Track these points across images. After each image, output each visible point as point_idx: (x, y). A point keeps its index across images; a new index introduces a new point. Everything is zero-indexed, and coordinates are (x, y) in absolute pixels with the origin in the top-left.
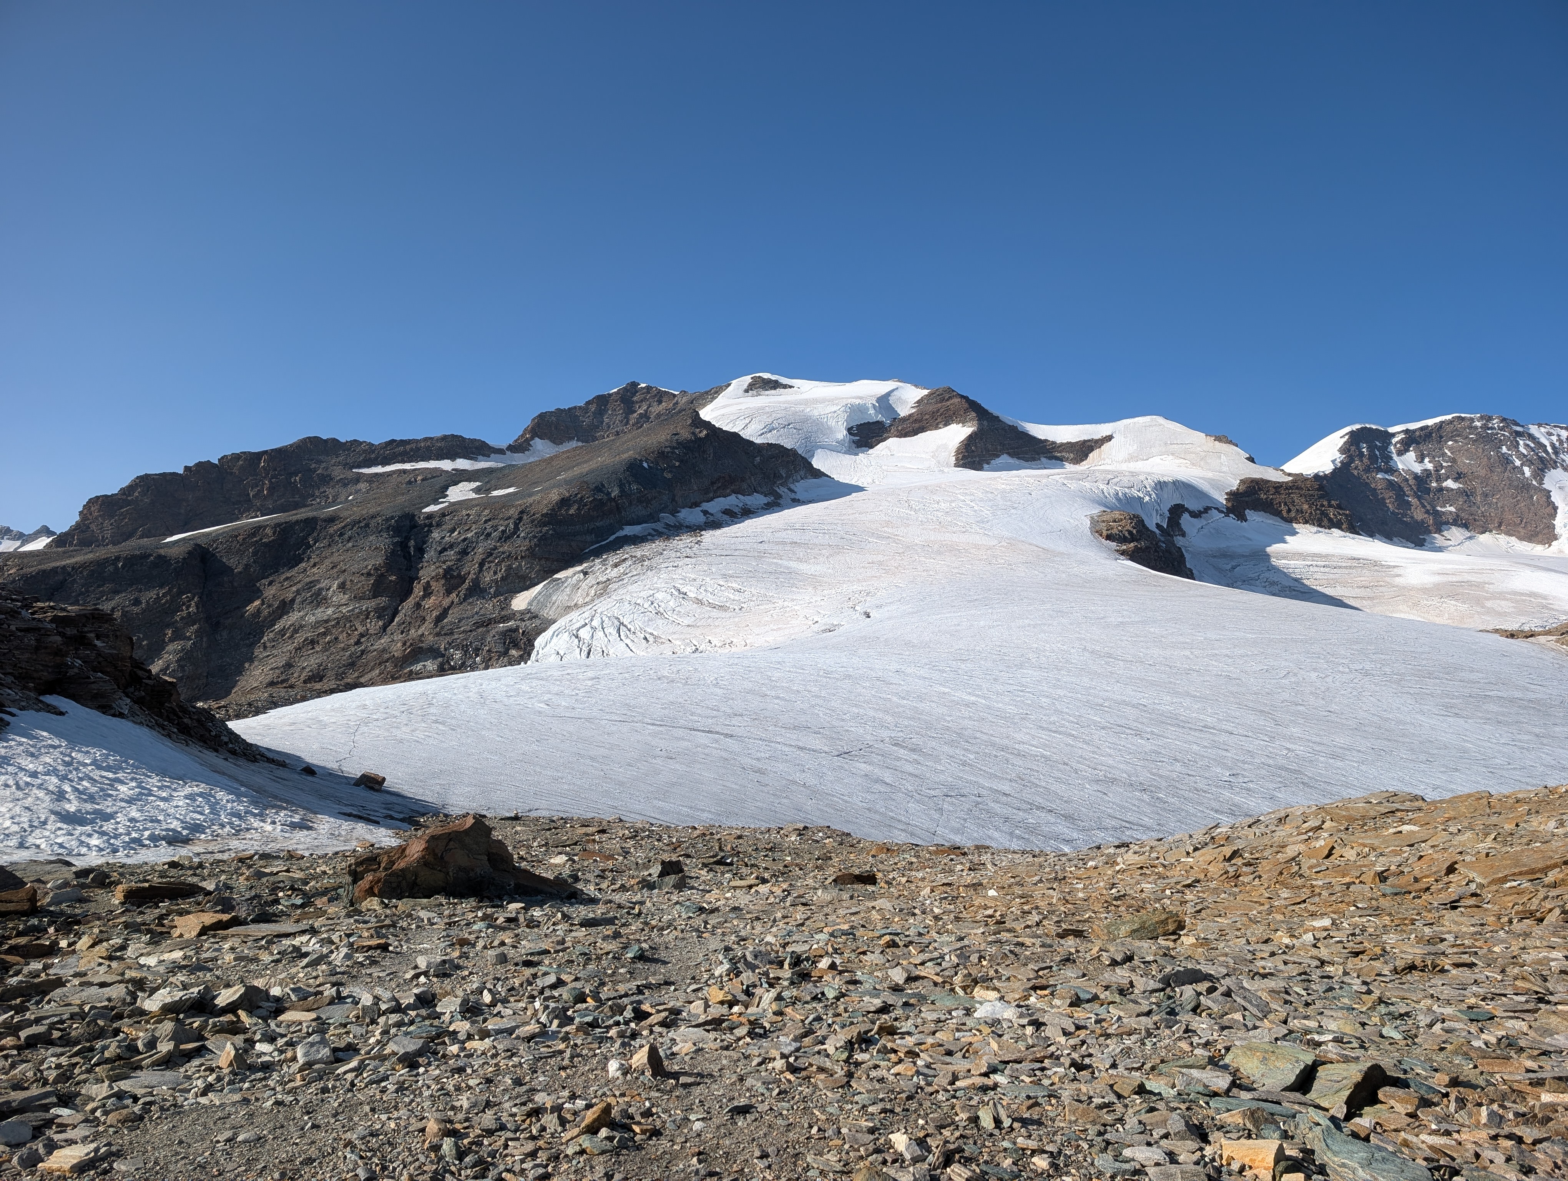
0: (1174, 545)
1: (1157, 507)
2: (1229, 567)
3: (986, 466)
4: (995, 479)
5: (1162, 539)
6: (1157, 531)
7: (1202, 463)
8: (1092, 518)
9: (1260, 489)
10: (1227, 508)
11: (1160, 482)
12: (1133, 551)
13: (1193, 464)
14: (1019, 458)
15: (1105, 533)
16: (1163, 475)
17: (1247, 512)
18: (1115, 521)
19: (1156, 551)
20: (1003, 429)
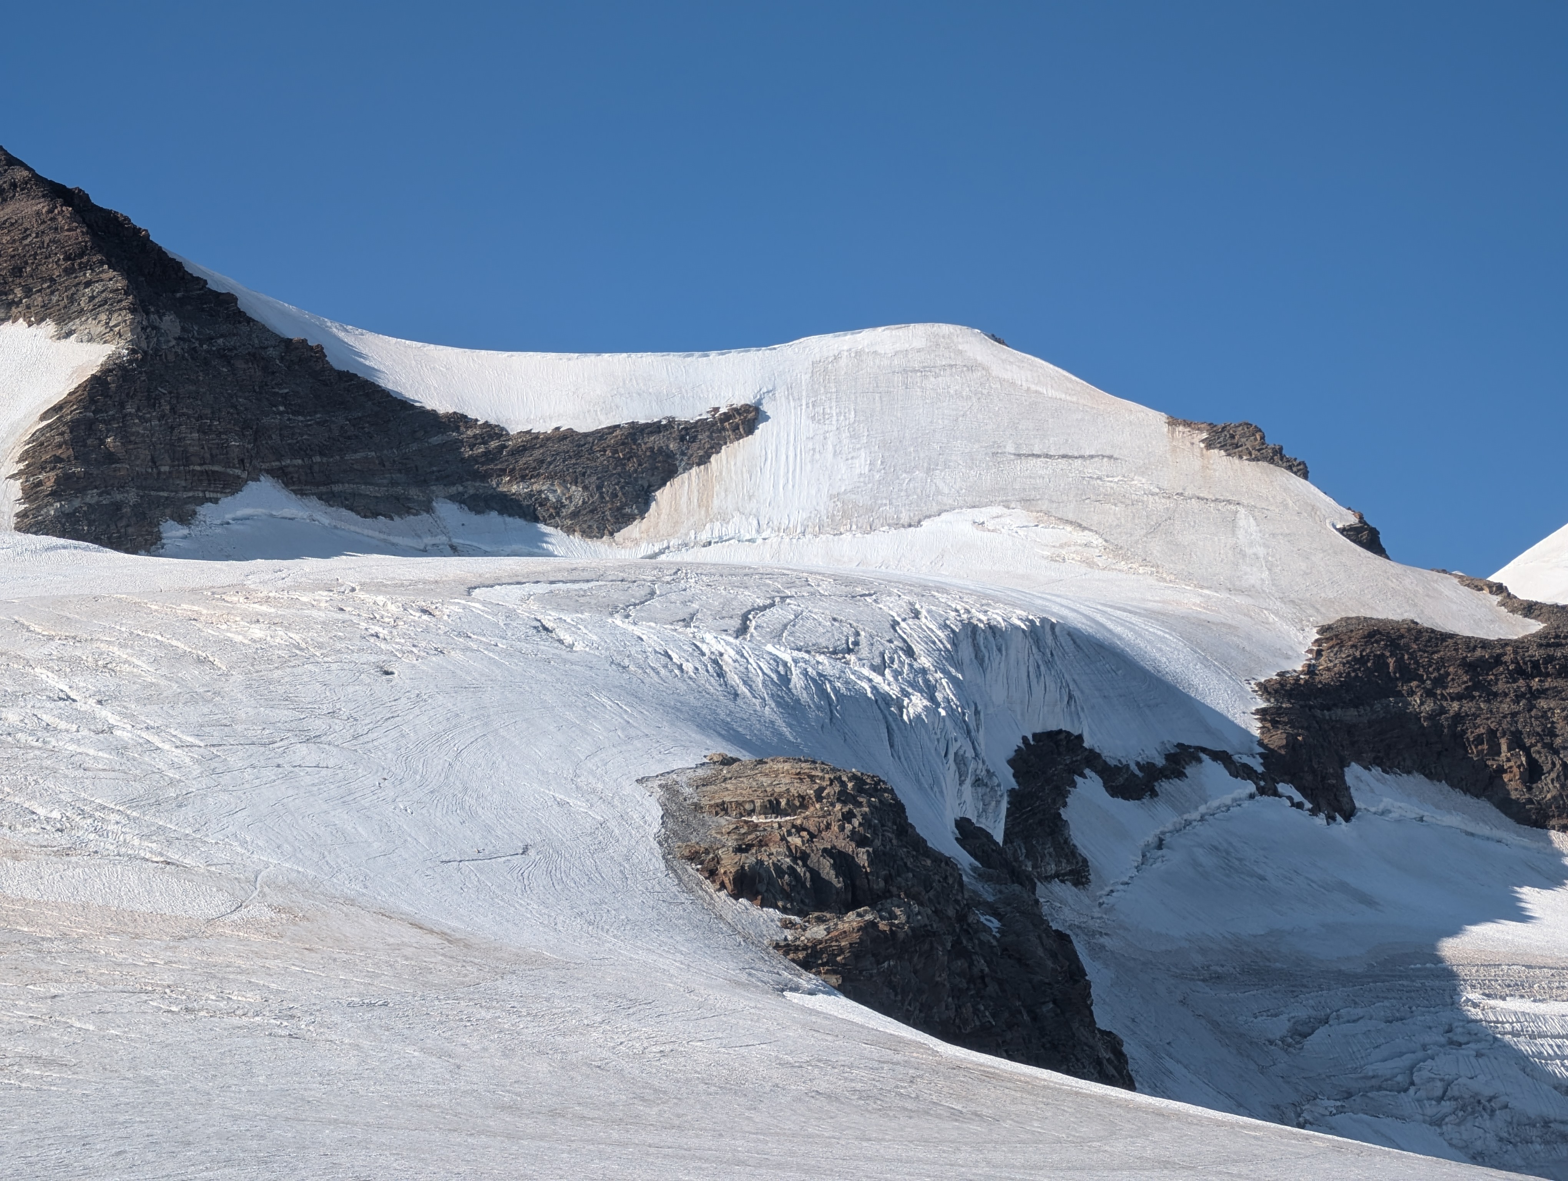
0: (1038, 921)
1: (961, 744)
2: (1279, 1027)
3: (172, 531)
4: (216, 594)
5: (987, 893)
6: (964, 859)
7: (1156, 547)
8: (671, 791)
9: (1407, 673)
10: (1269, 756)
11: (971, 629)
12: (858, 951)
13: (1117, 551)
14: (330, 499)
15: (729, 863)
16: (986, 599)
17: (1354, 773)
18: (773, 807)
19: (958, 951)
20: (254, 357)
